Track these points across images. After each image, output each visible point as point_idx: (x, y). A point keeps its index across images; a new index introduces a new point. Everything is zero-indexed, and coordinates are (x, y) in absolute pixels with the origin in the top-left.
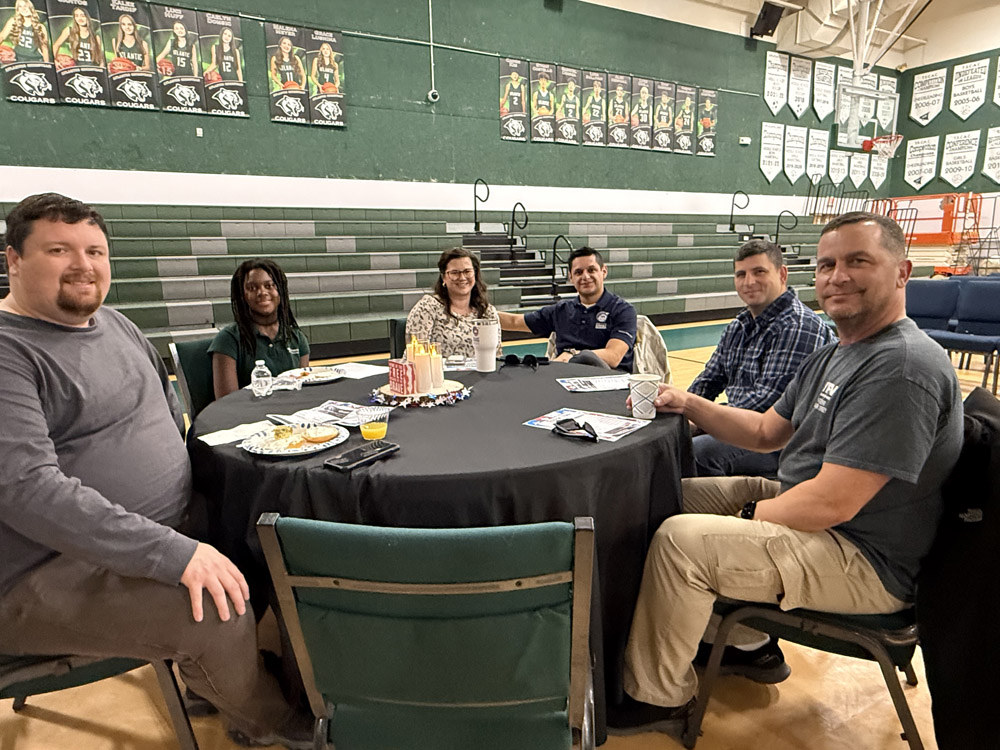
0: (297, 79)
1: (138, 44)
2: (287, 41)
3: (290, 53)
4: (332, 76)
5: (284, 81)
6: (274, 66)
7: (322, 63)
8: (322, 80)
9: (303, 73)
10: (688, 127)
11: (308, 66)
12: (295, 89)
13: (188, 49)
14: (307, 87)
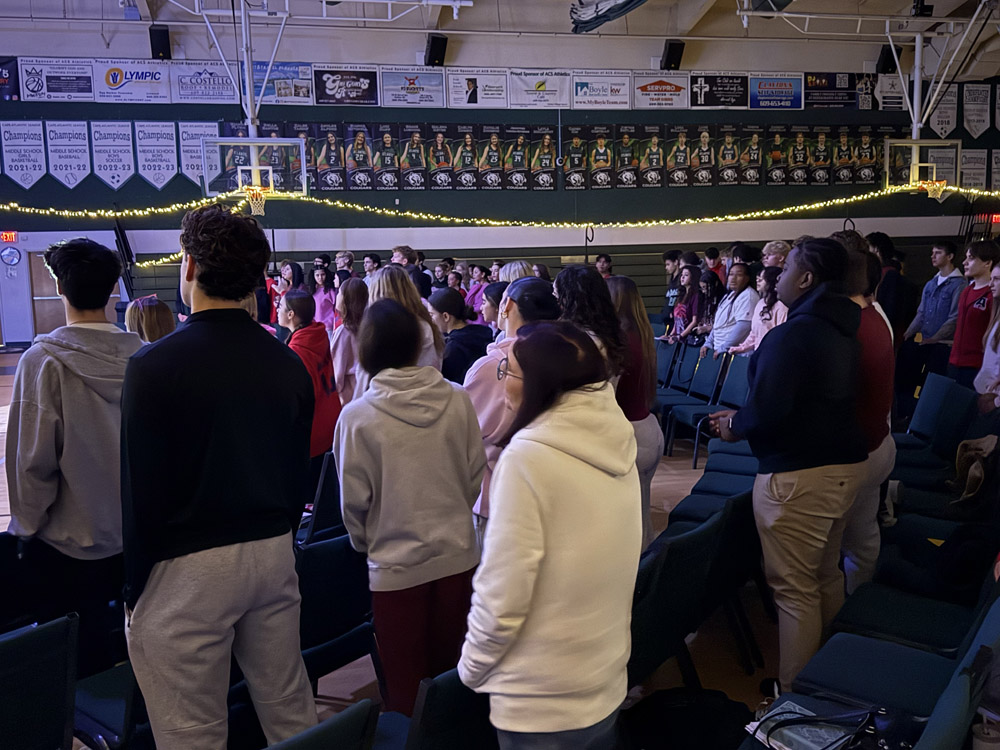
10: (757, 161)
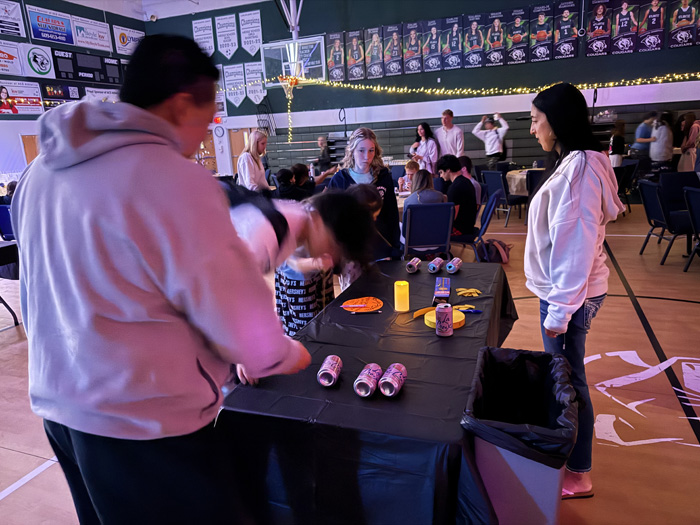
0: (479, 43)
1: (417, 42)
2: (475, 23)
3: (476, 30)
4: (499, 37)
5: (471, 45)
6: (467, 39)
7: (493, 31)
8: (492, 40)
9: (483, 39)
11: (485, 35)
12: (477, 48)
13: (437, 39)
14: (484, 46)
